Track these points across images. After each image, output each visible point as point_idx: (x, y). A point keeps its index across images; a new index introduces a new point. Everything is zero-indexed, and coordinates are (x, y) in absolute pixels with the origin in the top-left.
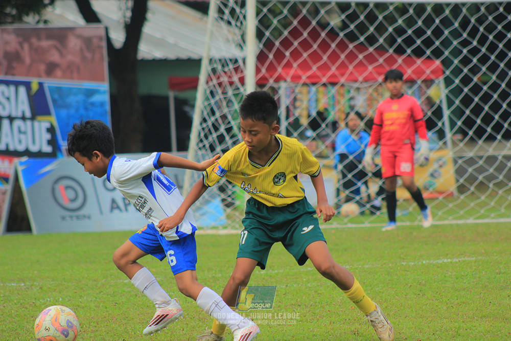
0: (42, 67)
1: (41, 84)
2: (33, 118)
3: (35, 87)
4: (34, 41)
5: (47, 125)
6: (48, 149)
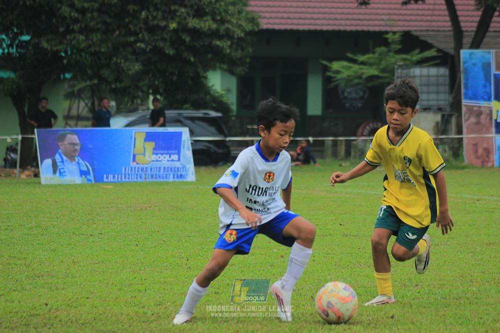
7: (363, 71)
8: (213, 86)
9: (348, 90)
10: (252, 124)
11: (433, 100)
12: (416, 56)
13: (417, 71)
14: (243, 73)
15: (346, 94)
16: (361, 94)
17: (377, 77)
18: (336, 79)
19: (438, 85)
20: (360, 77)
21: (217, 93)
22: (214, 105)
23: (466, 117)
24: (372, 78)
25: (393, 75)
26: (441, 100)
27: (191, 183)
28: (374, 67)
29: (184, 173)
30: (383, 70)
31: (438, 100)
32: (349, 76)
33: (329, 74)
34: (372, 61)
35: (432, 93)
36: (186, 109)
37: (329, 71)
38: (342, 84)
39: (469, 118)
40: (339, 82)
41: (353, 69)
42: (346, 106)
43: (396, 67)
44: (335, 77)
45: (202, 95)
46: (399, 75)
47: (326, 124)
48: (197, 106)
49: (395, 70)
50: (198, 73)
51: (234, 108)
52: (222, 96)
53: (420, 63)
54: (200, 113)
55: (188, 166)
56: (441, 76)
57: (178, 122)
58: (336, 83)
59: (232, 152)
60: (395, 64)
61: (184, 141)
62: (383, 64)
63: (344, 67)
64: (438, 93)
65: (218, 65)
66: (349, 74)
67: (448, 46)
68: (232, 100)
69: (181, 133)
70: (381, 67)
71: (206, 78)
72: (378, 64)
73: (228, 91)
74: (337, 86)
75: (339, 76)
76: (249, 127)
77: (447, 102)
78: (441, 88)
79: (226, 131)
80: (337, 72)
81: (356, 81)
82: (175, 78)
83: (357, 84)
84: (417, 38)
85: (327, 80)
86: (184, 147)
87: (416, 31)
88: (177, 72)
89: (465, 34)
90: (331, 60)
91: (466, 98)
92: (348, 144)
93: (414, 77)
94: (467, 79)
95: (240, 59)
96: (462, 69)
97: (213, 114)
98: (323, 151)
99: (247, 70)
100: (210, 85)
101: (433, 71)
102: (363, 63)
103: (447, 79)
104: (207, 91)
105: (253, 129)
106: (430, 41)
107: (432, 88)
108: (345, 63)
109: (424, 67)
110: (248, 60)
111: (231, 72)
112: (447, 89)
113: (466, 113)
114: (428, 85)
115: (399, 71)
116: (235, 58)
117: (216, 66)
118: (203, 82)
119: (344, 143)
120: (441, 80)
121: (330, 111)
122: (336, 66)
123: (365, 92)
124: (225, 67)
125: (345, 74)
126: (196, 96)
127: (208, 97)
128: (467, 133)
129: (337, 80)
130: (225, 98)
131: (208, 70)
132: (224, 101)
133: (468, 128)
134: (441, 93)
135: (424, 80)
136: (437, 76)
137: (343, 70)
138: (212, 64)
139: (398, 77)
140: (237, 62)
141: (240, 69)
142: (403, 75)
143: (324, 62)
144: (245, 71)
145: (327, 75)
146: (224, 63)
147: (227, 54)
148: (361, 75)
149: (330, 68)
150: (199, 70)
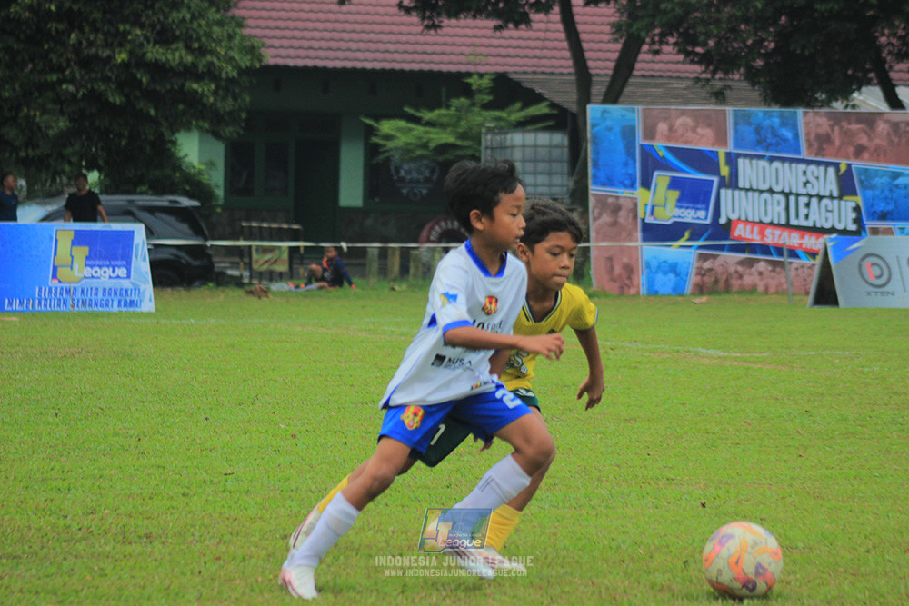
0: (851, 149)
1: (849, 166)
2: (840, 198)
3: (843, 168)
4: (844, 124)
5: (853, 205)
6: (853, 227)
7: (431, 136)
8: (186, 156)
9: (406, 167)
10: (248, 219)
11: (543, 185)
12: (516, 113)
13: (517, 138)
14: (235, 135)
15: (402, 173)
16: (427, 174)
17: (453, 146)
18: (386, 149)
19: (550, 161)
20: (425, 146)
21: (194, 167)
22: (188, 188)
23: (596, 214)
24: (444, 148)
25: (479, 143)
26: (556, 186)
27: (148, 315)
28: (449, 130)
29: (136, 298)
30: (463, 136)
31: (550, 186)
32: (408, 144)
33: (374, 140)
34: (445, 120)
35: (541, 173)
36: (141, 193)
37: (376, 135)
38: (397, 157)
39: (600, 215)
40: (391, 153)
41: (415, 133)
42: (402, 193)
43: (483, 130)
44: (385, 146)
45: (168, 171)
46: (489, 144)
47: (369, 222)
48: (159, 189)
49: (483, 136)
50: (162, 134)
51: (220, 192)
52: (200, 172)
53: (522, 125)
54: (163, 201)
55: (142, 287)
56: (557, 146)
57: (127, 214)
58: (387, 155)
59: (216, 265)
60: (482, 125)
61: (137, 246)
62: (463, 125)
63: (400, 130)
64: (550, 174)
65: (194, 123)
66: (409, 141)
67: (569, 99)
68: (216, 179)
69: (133, 232)
70: (460, 130)
71: (174, 143)
72: (455, 125)
73: (211, 164)
75: (391, 144)
76: (244, 224)
77: (565, 189)
78: (556, 167)
79: (206, 231)
80: (388, 137)
81: (419, 152)
82: (123, 143)
83: (421, 157)
84: (517, 84)
85: (372, 151)
86: (136, 257)
87: (516, 72)
88: (126, 133)
89: (594, 79)
90: (378, 118)
91: (595, 183)
92: (405, 254)
93: (513, 147)
94: (597, 152)
95: (230, 113)
96: (589, 136)
97: (186, 202)
98: (364, 265)
99: (241, 132)
100: (181, 154)
101: (544, 138)
102: (430, 124)
103: (566, 151)
104: (176, 164)
105: (250, 227)
106: (538, 90)
107: (541, 166)
108: (402, 123)
109: (529, 131)
110: (244, 115)
111: (216, 135)
112: (565, 167)
113: (594, 207)
114: (535, 161)
115: (489, 137)
116: (222, 112)
117: (190, 123)
118: (169, 150)
119: (398, 253)
120: (556, 153)
121: (377, 200)
122: (386, 127)
123: (432, 171)
124: (206, 125)
125: (402, 140)
126: (158, 173)
127: (178, 175)
128: (597, 241)
129: (387, 151)
130: (206, 177)
131: (178, 131)
132: (205, 181)
133: (598, 232)
134: (556, 174)
135: (529, 153)
136: (550, 147)
137: (398, 135)
138: (184, 120)
139: (487, 148)
140: (226, 117)
141: (231, 129)
142: (495, 145)
143: (368, 121)
144: (238, 133)
145: (371, 142)
146: (204, 119)
147: (208, 105)
148: (427, 142)
149: (377, 130)
150: (163, 129)
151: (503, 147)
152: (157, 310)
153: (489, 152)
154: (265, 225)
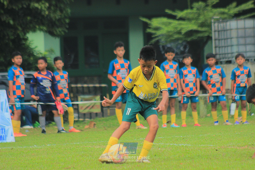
7: (182, 26)
8: (36, 47)
11: (250, 51)
12: (233, 9)
13: (233, 24)
14: (63, 33)
16: (182, 49)
17: (197, 32)
18: (156, 36)
20: (179, 33)
21: (41, 54)
24: (191, 33)
25: (211, 29)
27: (11, 144)
28: (193, 22)
29: (3, 135)
30: (202, 25)
32: (169, 32)
33: (149, 30)
34: (191, 16)
35: (249, 44)
37: (150, 28)
38: (163, 40)
40: (160, 38)
41: (172, 25)
43: (213, 21)
44: (155, 34)
45: (26, 57)
46: (216, 29)
49: (213, 24)
50: (18, 35)
53: (237, 16)
55: (6, 128)
58: (157, 39)
60: (212, 18)
61: (2, 103)
62: (202, 19)
63: (164, 24)
65: (37, 27)
66: (169, 30)
70: (200, 21)
71: (26, 39)
72: (197, 19)
73: (51, 51)
74: (158, 42)
75: (159, 33)
80: (157, 29)
81: (176, 36)
83: (177, 39)
85: (148, 37)
90: (150, 18)
93: (231, 30)
95: (59, 20)
99: (67, 31)
100: (32, 46)
101: (250, 23)
102: (181, 19)
104: (30, 52)
105: (77, 87)
107: (249, 40)
108: (165, 20)
109: (241, 19)
110: (67, 21)
111: (52, 34)
114: (245, 37)
115: (216, 24)
116: (54, 19)
117: (35, 27)
118: (24, 44)
122: (155, 22)
123: (185, 47)
124: (45, 28)
125: (165, 30)
127: (32, 59)
130: (49, 59)
131: (28, 32)
135: (241, 32)
136: (254, 28)
137: (163, 27)
138: (31, 25)
139: (215, 31)
140: (57, 23)
141: (60, 29)
142: (220, 29)
143: (145, 20)
144: (65, 32)
145: (147, 32)
146: (43, 24)
147: (45, 16)
148: (181, 30)
149: (150, 24)
150: (19, 32)
151: (225, 30)
152: (16, 141)
153: (217, 33)
154: (85, 85)
